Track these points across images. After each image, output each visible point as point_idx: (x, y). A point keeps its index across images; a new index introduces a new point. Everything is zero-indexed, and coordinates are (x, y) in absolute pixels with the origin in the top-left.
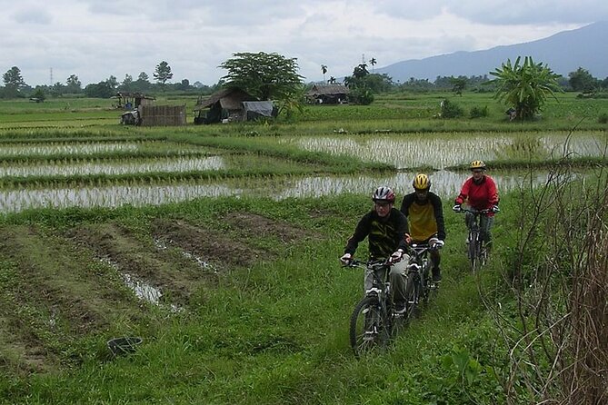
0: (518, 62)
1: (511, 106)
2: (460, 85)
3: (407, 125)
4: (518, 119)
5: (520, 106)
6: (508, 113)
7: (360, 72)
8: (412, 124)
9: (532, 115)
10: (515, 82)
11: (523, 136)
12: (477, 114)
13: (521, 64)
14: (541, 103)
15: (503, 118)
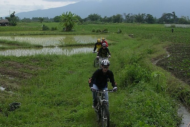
0: (67, 13)
1: (65, 27)
2: (41, 20)
3: (34, 33)
4: (67, 31)
5: (67, 27)
6: (64, 29)
7: (12, 16)
8: (35, 32)
9: (71, 30)
10: (66, 19)
11: (69, 36)
12: (54, 29)
13: (68, 14)
14: (74, 26)
15: (62, 30)
